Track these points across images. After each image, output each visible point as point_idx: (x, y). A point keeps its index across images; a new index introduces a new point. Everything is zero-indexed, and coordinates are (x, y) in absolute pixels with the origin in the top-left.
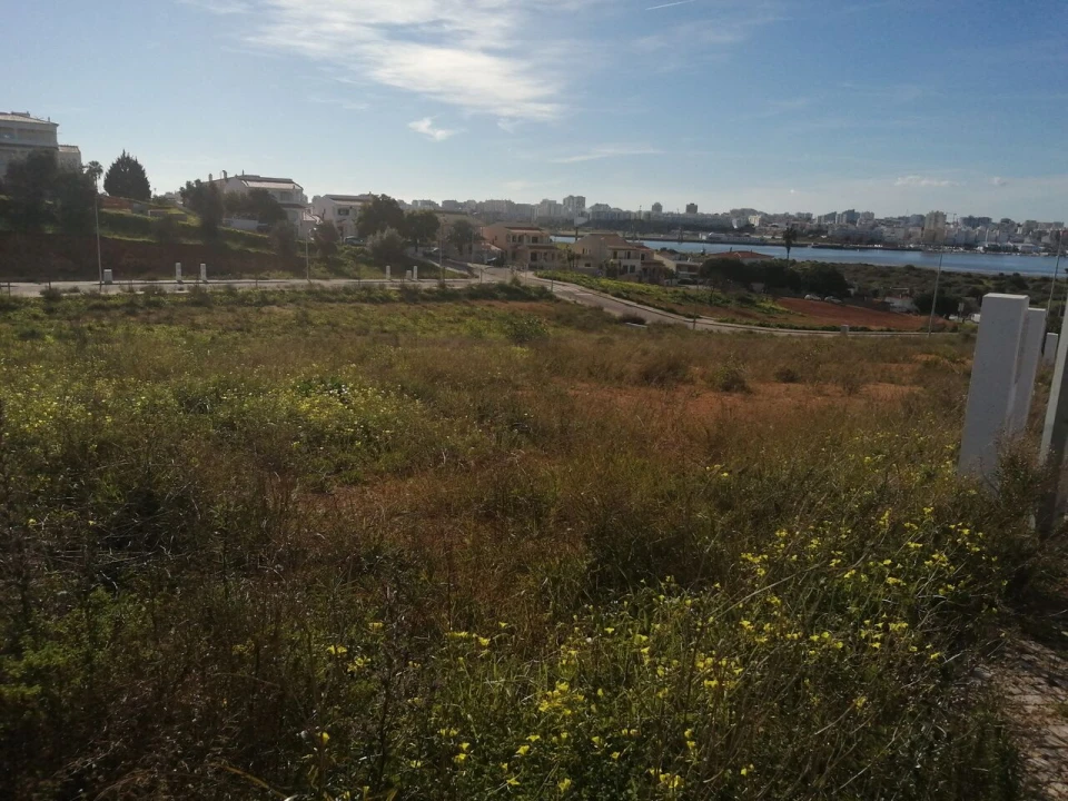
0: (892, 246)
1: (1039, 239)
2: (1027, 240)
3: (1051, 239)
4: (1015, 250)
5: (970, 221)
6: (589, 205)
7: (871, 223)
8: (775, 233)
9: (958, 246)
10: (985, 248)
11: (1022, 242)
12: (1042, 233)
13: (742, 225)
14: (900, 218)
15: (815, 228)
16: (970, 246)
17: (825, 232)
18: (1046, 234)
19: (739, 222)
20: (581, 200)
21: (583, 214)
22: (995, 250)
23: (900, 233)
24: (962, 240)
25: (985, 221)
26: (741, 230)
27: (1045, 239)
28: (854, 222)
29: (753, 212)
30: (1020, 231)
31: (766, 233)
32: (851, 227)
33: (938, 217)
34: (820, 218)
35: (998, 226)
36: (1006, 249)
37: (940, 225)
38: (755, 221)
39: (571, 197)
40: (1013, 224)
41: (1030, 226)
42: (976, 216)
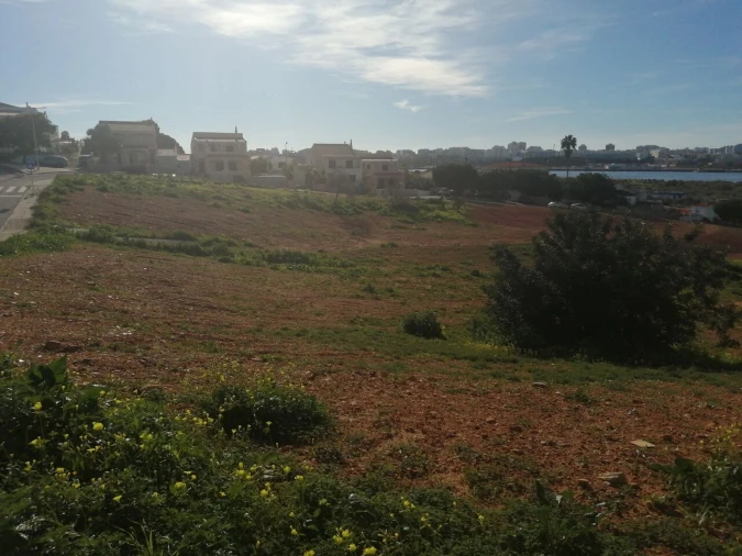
6: (528, 147)
8: (671, 163)
13: (645, 156)
15: (704, 156)
17: (713, 161)
19: (642, 155)
20: (523, 145)
21: (519, 154)
26: (643, 161)
29: (655, 147)
31: (663, 163)
34: (713, 150)
38: (655, 154)
39: (515, 143)
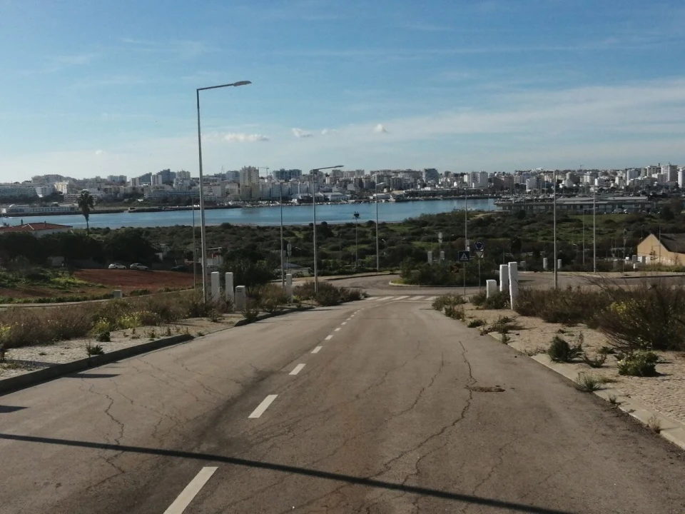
0: (212, 204)
1: (345, 187)
2: (335, 189)
3: (355, 186)
4: (326, 200)
5: (282, 174)
7: (188, 183)
9: (273, 200)
10: (299, 200)
11: (331, 191)
12: (347, 182)
13: (48, 193)
14: (216, 176)
15: (129, 191)
16: (286, 199)
17: (141, 196)
18: (350, 182)
19: (43, 191)
22: (307, 201)
23: (217, 192)
24: (276, 194)
25: (295, 173)
26: (47, 199)
27: (351, 187)
28: (170, 183)
29: (59, 178)
30: (328, 181)
32: (168, 188)
33: (251, 172)
34: (134, 180)
35: (309, 178)
36: (318, 200)
37: (254, 181)
38: (62, 188)
40: (321, 175)
41: (336, 174)
42: (287, 169)
